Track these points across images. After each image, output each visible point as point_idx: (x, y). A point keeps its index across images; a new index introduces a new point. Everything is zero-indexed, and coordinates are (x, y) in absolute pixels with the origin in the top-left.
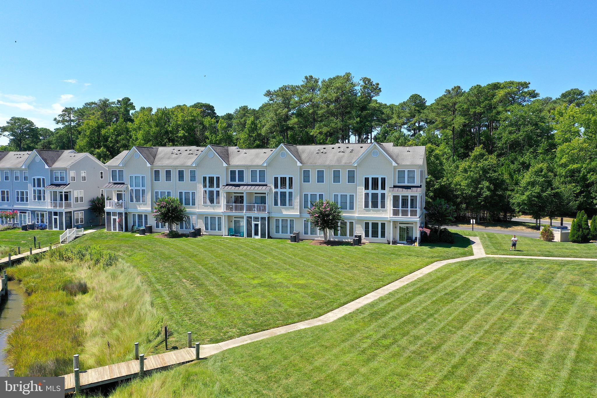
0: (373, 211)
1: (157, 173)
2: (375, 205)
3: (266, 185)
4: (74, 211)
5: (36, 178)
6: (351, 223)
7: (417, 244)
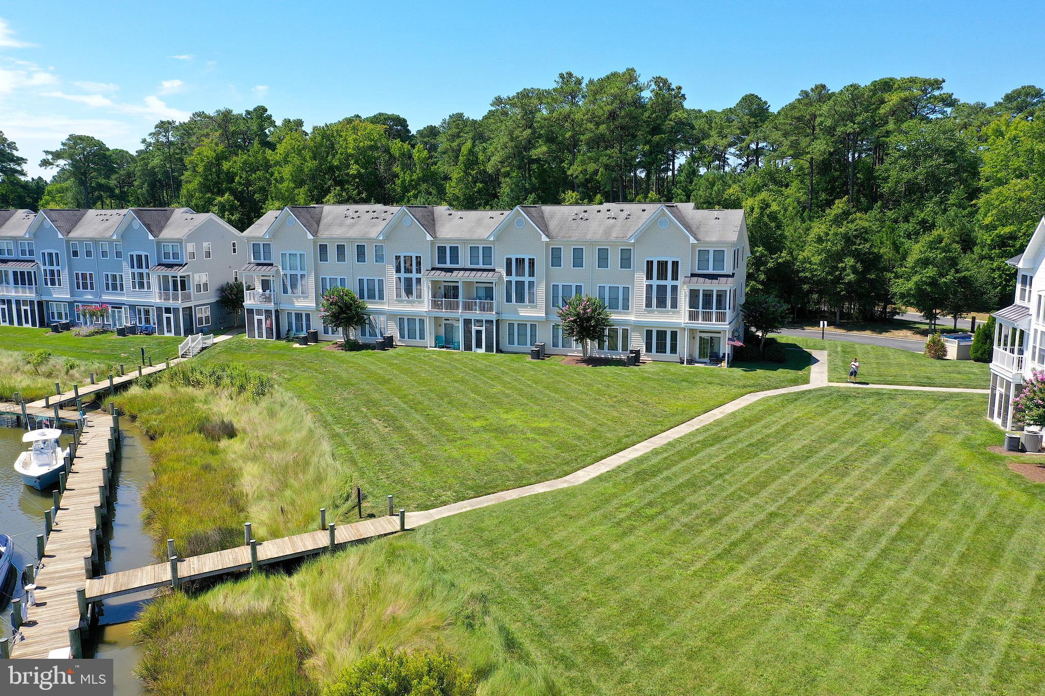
0: (659, 312)
1: (323, 248)
2: (661, 303)
3: (494, 270)
4: (195, 306)
5: (135, 253)
6: (625, 332)
7: (724, 364)
